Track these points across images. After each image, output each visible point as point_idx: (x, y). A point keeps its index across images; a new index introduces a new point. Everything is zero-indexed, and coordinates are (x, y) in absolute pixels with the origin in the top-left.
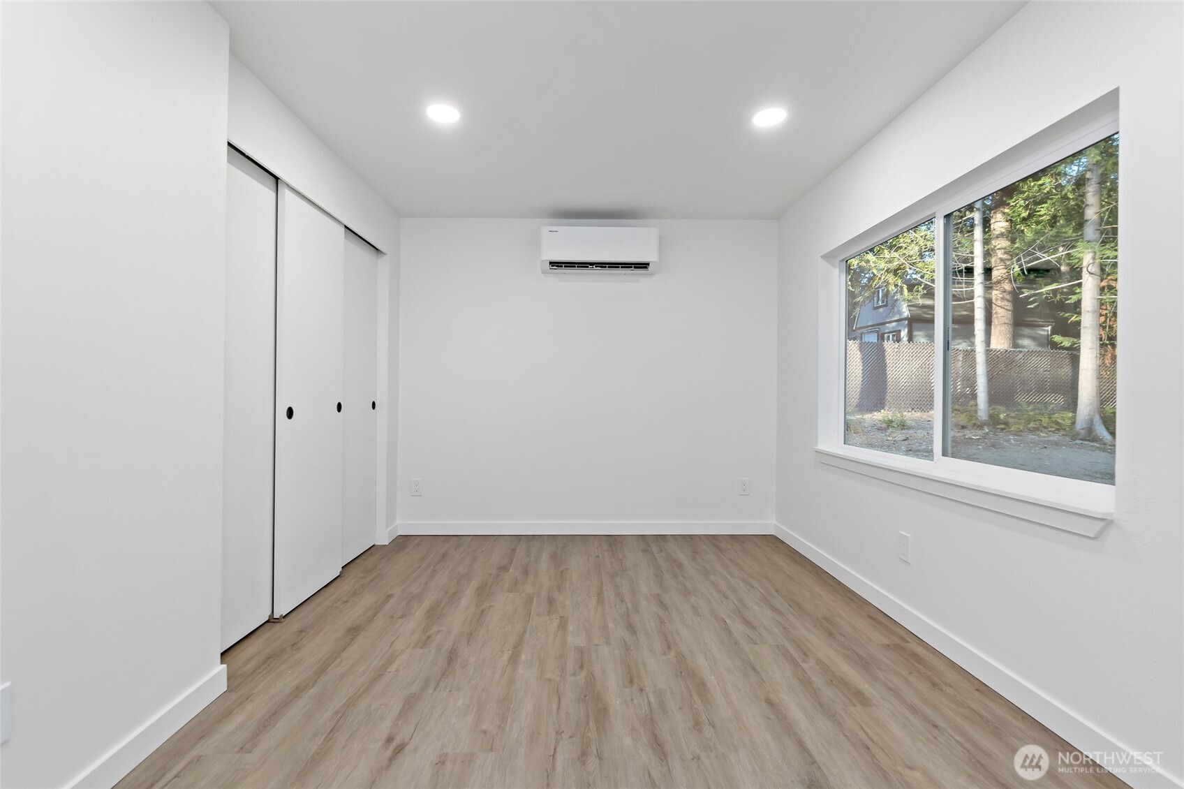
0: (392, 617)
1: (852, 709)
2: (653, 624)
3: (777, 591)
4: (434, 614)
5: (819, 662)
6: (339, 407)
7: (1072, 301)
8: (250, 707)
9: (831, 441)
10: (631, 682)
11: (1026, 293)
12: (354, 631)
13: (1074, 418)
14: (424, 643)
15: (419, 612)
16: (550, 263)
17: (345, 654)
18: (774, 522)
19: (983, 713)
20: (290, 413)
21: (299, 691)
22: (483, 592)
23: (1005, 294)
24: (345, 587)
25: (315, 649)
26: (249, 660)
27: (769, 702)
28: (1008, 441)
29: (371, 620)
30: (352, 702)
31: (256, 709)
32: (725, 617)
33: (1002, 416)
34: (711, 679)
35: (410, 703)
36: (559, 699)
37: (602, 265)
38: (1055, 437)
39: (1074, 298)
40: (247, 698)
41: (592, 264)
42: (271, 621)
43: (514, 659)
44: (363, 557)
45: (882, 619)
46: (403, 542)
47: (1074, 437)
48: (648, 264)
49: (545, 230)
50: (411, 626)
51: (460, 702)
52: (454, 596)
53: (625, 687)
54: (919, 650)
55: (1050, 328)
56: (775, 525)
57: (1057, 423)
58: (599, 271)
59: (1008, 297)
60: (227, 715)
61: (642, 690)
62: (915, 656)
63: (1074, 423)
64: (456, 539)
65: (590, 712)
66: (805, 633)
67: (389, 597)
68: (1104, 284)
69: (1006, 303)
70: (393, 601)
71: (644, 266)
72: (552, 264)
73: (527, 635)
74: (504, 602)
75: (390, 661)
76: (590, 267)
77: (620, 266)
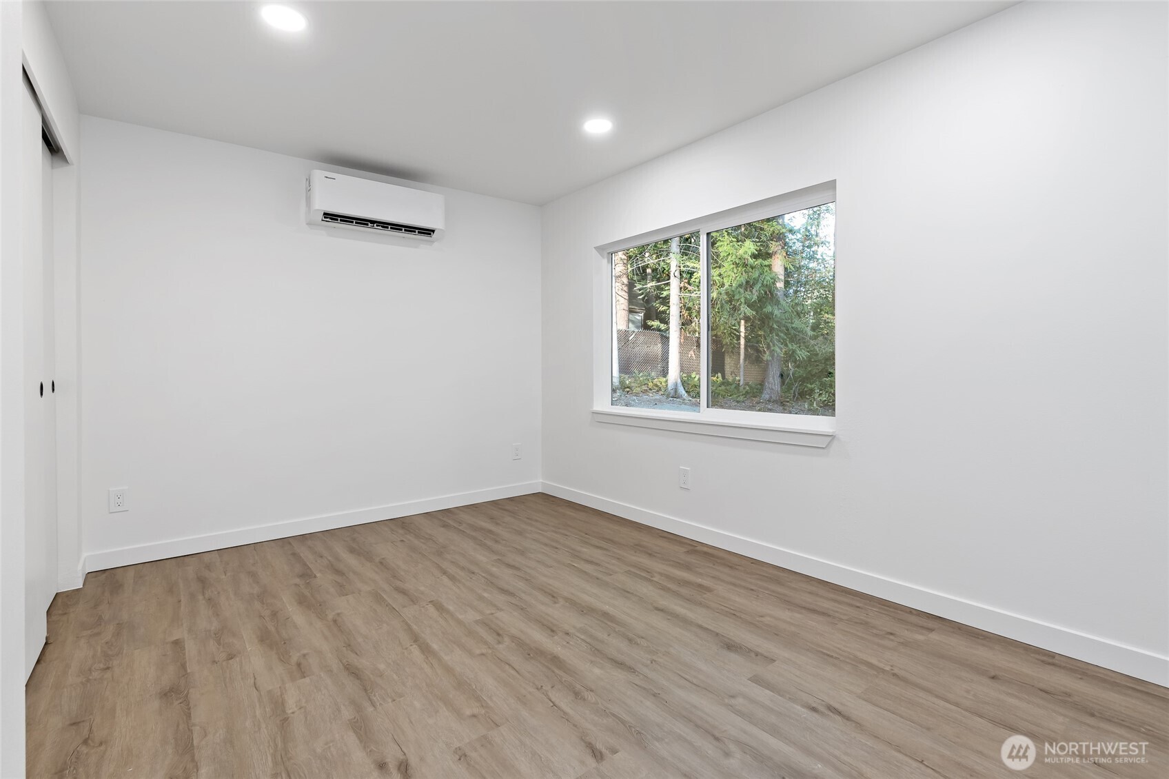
1: (705, 596)
2: (521, 583)
3: (586, 534)
5: (661, 574)
7: (663, 296)
9: (603, 403)
10: (553, 631)
11: (639, 286)
13: (666, 381)
14: (300, 671)
15: (251, 646)
16: (325, 214)
18: (541, 481)
19: (767, 575)
22: (311, 603)
23: (623, 286)
24: (77, 653)
27: (657, 609)
28: (634, 401)
30: (283, 757)
32: (569, 562)
33: (627, 382)
34: (607, 608)
35: (360, 727)
37: (384, 225)
38: (658, 397)
39: (665, 294)
41: (373, 222)
43: (427, 650)
44: (57, 612)
45: (666, 535)
46: (106, 579)
47: (668, 396)
48: (433, 231)
49: (320, 174)
50: (258, 662)
53: (553, 636)
54: (705, 549)
55: (642, 315)
56: (542, 483)
57: (657, 386)
59: (626, 289)
61: (568, 634)
62: (706, 553)
63: (667, 385)
64: (195, 559)
65: (547, 664)
66: (634, 558)
67: (178, 643)
68: (682, 285)
69: (624, 293)
70: (189, 645)
71: (428, 232)
72: (326, 215)
73: (414, 627)
74: (349, 606)
76: (370, 225)
77: (403, 229)
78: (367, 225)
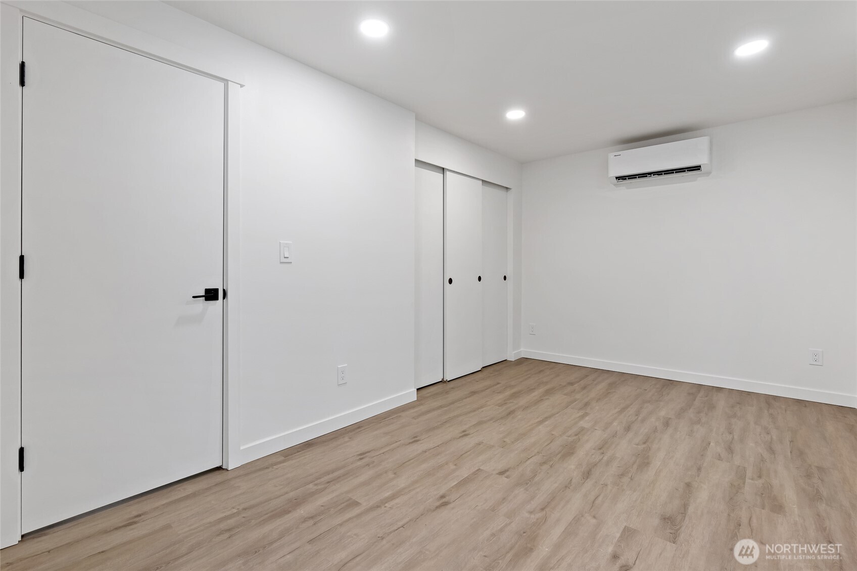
0: (494, 392)
4: (515, 395)
6: (480, 279)
8: (422, 407)
10: (600, 448)
12: (473, 393)
14: (501, 405)
15: (508, 393)
16: (617, 178)
17: (464, 400)
20: (450, 281)
21: (441, 407)
22: (549, 392)
24: (480, 375)
25: (453, 396)
26: (428, 393)
29: (482, 391)
30: (458, 416)
31: (423, 408)
35: (480, 423)
36: (551, 442)
37: (659, 173)
40: (422, 404)
41: (650, 174)
42: (442, 382)
43: (541, 422)
44: (497, 364)
46: (522, 361)
48: (700, 166)
49: (611, 156)
50: (500, 397)
51: (501, 429)
52: (531, 390)
53: (594, 450)
58: (657, 177)
60: (414, 407)
61: (603, 453)
64: (554, 364)
65: (563, 452)
67: (498, 383)
70: (498, 386)
71: (697, 168)
72: (618, 178)
73: (557, 415)
74: (558, 398)
75: (482, 407)
76: (648, 176)
77: (674, 172)
78: (647, 176)
